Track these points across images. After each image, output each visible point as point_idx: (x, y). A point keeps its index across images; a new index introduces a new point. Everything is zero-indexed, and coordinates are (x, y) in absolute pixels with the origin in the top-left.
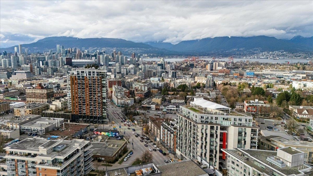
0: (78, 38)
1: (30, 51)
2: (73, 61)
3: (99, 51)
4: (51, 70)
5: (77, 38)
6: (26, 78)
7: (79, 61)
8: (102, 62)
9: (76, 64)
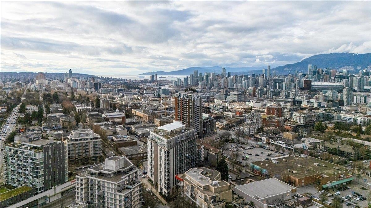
0: (355, 54)
1: (292, 72)
2: (313, 84)
3: (366, 71)
4: (271, 93)
5: (353, 54)
6: (236, 100)
7: (321, 84)
8: (356, 86)
9: (317, 88)
